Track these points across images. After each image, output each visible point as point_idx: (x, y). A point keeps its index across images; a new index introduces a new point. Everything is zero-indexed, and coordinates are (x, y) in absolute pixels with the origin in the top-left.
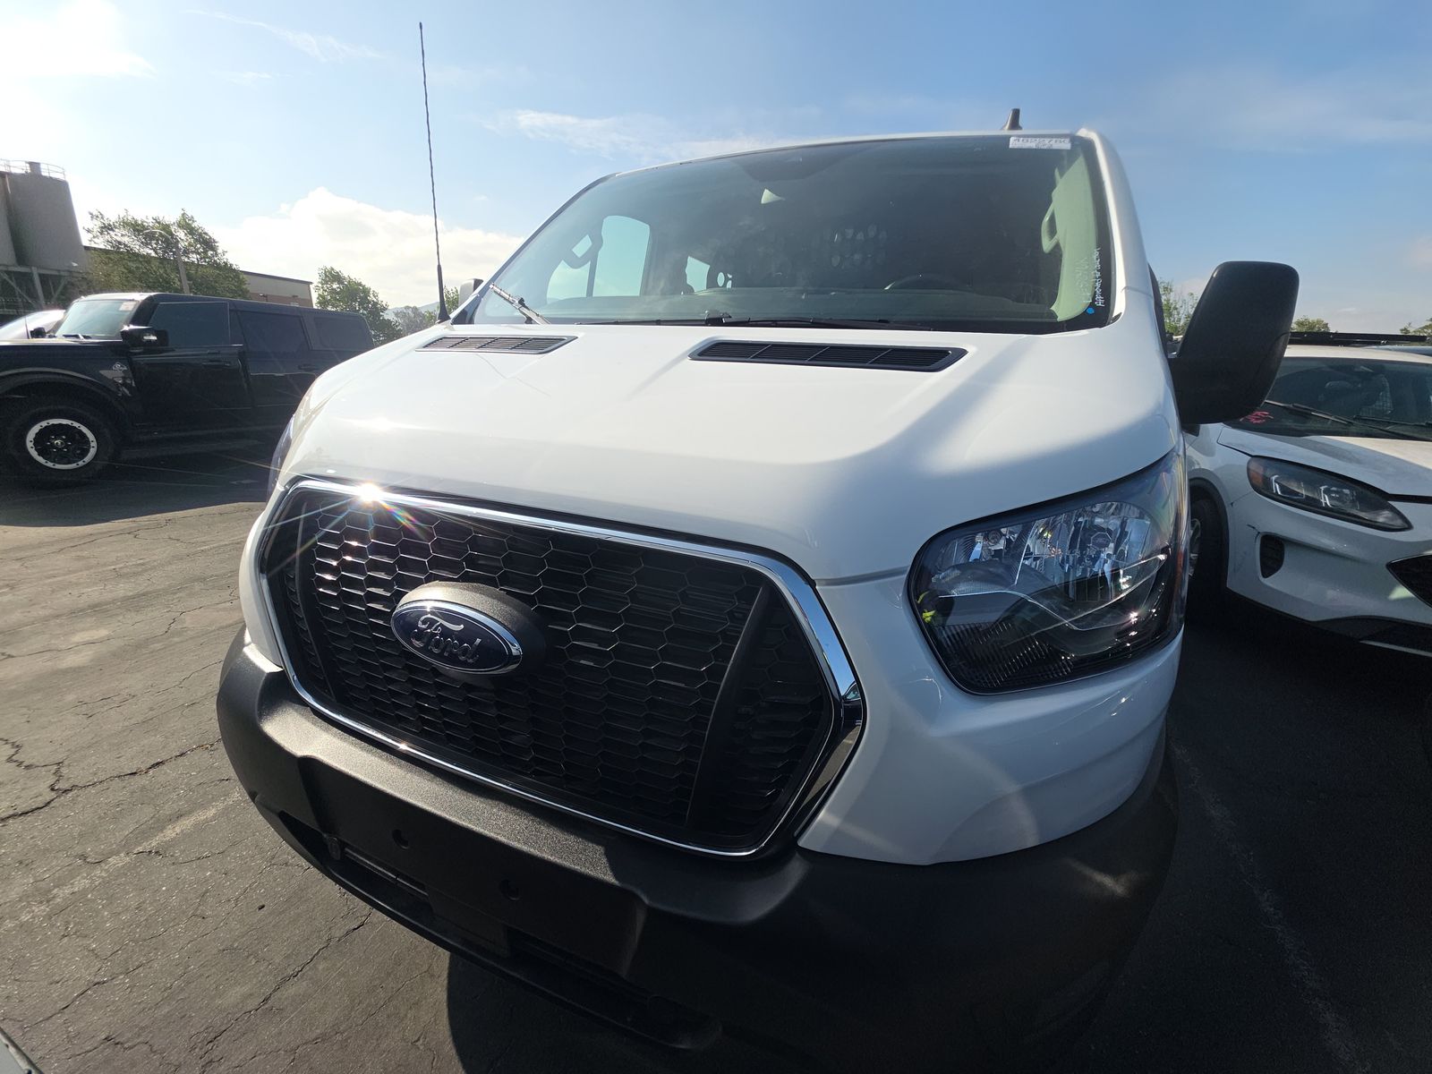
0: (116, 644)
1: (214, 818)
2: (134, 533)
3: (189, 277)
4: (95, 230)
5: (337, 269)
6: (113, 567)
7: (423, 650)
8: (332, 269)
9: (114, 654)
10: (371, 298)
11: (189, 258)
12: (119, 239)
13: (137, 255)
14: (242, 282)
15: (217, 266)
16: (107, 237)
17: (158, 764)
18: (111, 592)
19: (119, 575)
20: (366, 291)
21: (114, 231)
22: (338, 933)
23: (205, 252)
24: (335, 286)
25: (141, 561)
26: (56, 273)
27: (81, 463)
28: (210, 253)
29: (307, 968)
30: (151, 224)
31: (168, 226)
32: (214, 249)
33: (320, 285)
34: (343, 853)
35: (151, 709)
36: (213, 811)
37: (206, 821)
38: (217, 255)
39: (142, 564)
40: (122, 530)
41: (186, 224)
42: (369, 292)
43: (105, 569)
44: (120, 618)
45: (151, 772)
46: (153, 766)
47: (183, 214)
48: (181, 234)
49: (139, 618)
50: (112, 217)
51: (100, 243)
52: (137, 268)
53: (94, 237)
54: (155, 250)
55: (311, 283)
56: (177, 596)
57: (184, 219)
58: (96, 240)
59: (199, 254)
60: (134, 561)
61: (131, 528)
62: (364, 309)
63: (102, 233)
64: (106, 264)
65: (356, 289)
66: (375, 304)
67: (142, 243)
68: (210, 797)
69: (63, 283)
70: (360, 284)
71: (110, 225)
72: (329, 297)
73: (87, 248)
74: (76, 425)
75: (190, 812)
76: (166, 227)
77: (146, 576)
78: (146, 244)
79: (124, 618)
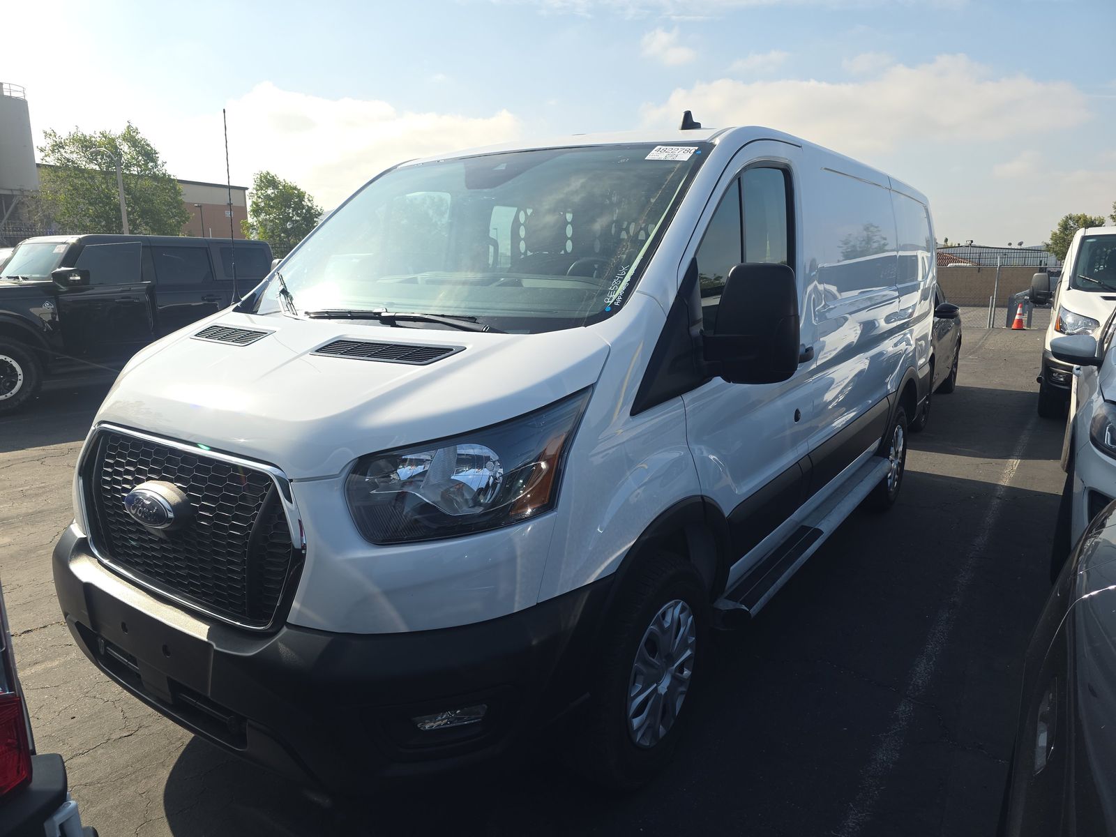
0: (15, 549)
1: (56, 667)
2: (41, 460)
3: (128, 191)
4: (47, 149)
5: (272, 173)
6: (21, 489)
7: (135, 515)
8: (268, 173)
9: (12, 556)
10: (306, 202)
11: (130, 171)
12: (67, 156)
13: (83, 171)
14: (178, 193)
15: (155, 177)
16: (58, 155)
17: (28, 631)
18: (17, 508)
19: (24, 496)
20: (301, 196)
21: (64, 148)
22: (114, 737)
23: (146, 164)
24: (270, 191)
25: (43, 485)
26: (9, 193)
27: (9, 395)
28: (151, 164)
29: (91, 751)
30: (98, 139)
31: (113, 140)
32: (154, 160)
33: (255, 192)
34: (106, 650)
35: (30, 596)
36: (57, 663)
37: (52, 668)
38: (156, 166)
39: (44, 487)
40: (32, 457)
41: (131, 137)
42: (304, 196)
43: (16, 490)
44: (20, 529)
45: (23, 636)
46: (25, 632)
47: (128, 127)
48: (125, 147)
49: (32, 530)
50: (63, 134)
51: (51, 161)
52: (82, 185)
53: (46, 156)
54: (99, 165)
55: (247, 189)
56: (64, 514)
57: (129, 132)
58: (47, 159)
59: (140, 166)
60: (38, 484)
61: (40, 455)
62: (298, 215)
63: (53, 151)
64: (54, 182)
65: (291, 195)
66: (310, 208)
67: (89, 158)
68: (57, 654)
69: (15, 201)
70: (295, 188)
71: (61, 143)
72: (263, 204)
73: (38, 165)
74: (9, 359)
75: (43, 662)
76: (111, 143)
77: (44, 497)
78: (91, 161)
79: (23, 530)
